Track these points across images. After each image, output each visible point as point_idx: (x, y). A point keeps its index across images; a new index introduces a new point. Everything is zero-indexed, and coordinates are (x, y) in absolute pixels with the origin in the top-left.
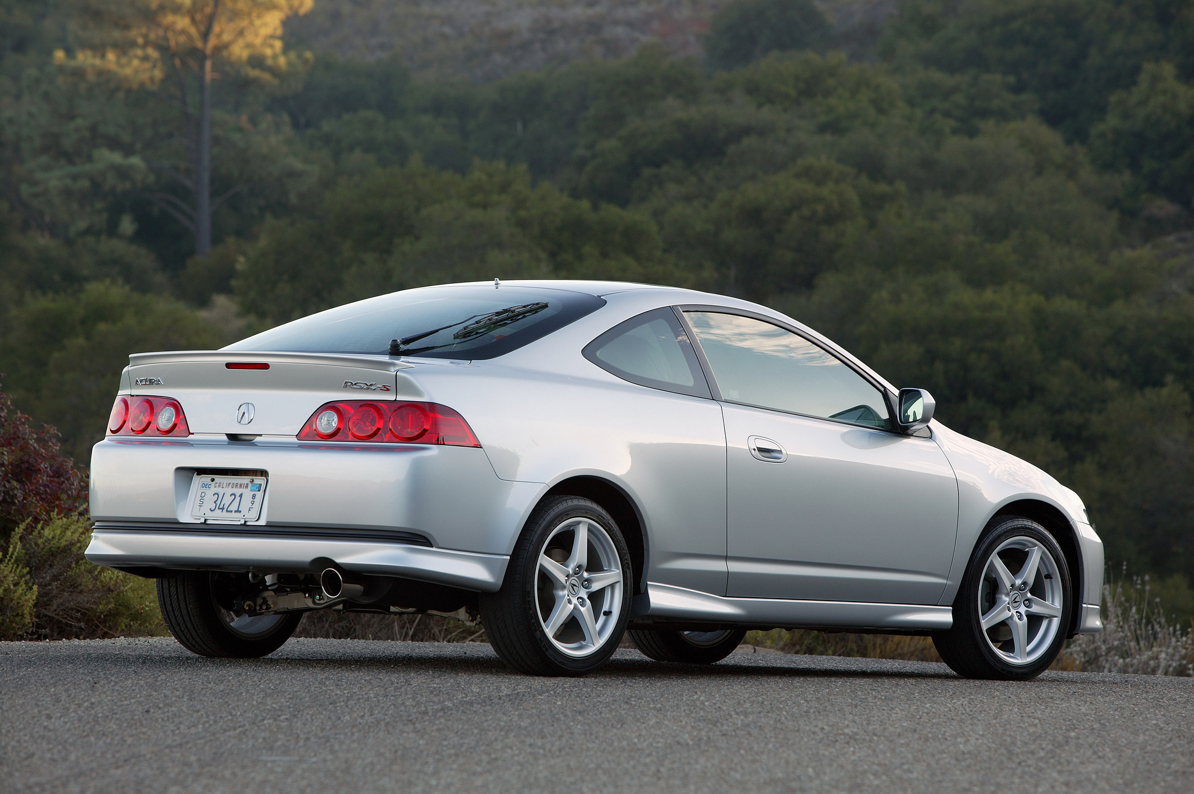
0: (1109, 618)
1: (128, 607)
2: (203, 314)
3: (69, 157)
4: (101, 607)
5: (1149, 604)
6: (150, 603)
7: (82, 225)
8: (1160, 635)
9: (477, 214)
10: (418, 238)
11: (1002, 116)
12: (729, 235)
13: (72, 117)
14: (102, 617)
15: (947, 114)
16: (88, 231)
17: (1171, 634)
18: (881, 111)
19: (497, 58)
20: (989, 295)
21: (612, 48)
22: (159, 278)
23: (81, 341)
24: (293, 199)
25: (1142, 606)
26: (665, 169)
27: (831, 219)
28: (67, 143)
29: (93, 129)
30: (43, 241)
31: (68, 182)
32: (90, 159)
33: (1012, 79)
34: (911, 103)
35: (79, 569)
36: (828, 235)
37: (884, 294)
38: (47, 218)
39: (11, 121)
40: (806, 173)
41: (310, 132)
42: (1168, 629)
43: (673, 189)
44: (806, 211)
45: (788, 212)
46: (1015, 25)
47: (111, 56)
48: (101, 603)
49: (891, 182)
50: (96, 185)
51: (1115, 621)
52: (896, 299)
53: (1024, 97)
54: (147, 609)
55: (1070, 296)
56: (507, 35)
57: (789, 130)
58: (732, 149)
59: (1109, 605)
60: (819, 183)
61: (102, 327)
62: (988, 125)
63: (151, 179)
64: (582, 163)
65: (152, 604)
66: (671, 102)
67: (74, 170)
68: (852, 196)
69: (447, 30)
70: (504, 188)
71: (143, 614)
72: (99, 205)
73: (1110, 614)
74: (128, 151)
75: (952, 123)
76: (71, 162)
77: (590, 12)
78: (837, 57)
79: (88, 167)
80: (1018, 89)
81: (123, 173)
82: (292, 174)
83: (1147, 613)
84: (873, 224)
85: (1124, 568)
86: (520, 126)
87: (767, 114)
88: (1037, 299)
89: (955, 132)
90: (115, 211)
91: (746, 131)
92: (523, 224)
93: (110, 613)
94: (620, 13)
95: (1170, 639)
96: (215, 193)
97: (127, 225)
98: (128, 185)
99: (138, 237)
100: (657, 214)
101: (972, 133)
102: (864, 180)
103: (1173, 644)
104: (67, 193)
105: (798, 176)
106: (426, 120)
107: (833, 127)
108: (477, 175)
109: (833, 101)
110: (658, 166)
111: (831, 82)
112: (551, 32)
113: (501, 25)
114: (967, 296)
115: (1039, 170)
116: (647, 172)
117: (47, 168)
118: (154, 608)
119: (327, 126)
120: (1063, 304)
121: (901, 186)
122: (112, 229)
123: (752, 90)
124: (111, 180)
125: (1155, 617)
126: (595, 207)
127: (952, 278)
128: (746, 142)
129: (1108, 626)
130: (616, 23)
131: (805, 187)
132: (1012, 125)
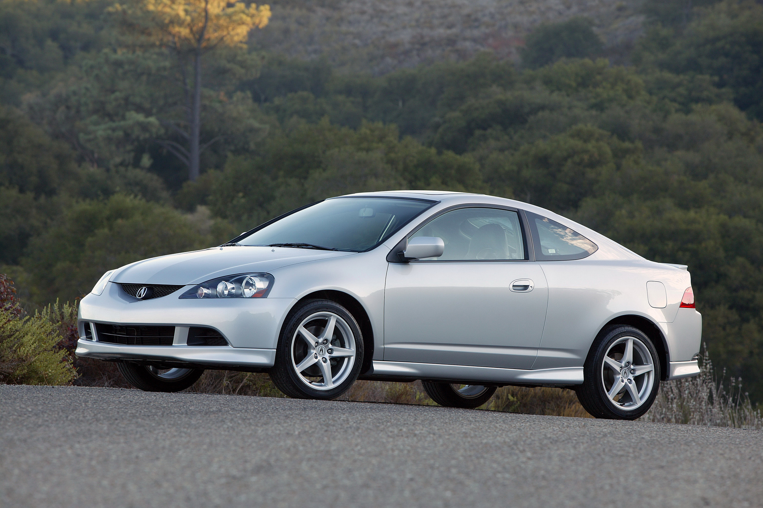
0: (714, 405)
1: (36, 373)
2: (189, 217)
3: (110, 117)
4: (18, 372)
5: (741, 396)
6: (52, 371)
7: (118, 160)
8: (749, 417)
9: (362, 155)
10: (324, 170)
11: (709, 101)
12: (526, 173)
13: (113, 92)
14: (19, 379)
15: (674, 100)
16: (122, 164)
17: (755, 416)
18: (631, 97)
19: (389, 60)
20: (692, 214)
21: (462, 55)
22: (165, 194)
23: (106, 231)
24: (252, 146)
25: (736, 397)
26: (489, 131)
27: (592, 164)
28: (109, 108)
29: (126, 99)
30: (93, 170)
31: (109, 132)
32: (124, 118)
33: (716, 79)
34: (651, 93)
35: (3, 346)
36: (591, 174)
37: (624, 212)
38: (96, 155)
39: (75, 93)
40: (578, 135)
41: (267, 104)
42: (754, 413)
43: (492, 143)
44: (577, 159)
45: (565, 159)
46: (719, 44)
47: (139, 53)
48: (18, 370)
49: (632, 141)
50: (127, 135)
51: (718, 406)
52: (631, 215)
53: (724, 90)
54: (50, 374)
55: (745, 217)
56: (395, 46)
57: (570, 108)
58: (532, 118)
59: (714, 396)
60: (586, 141)
61: (119, 221)
62: (697, 107)
63: (162, 131)
64: (437, 126)
65: (53, 371)
66: (495, 88)
67: (114, 125)
68: (608, 150)
69: (357, 41)
70: (381, 139)
71: (47, 378)
72: (129, 147)
73: (715, 402)
74: (148, 113)
75: (676, 105)
76: (112, 120)
77: (449, 32)
78: (602, 62)
79: (122, 123)
80: (720, 85)
81: (144, 127)
82: (252, 130)
83: (740, 402)
84: (619, 167)
85: (725, 371)
86: (400, 104)
87: (556, 97)
88: (723, 217)
89: (677, 111)
90: (139, 152)
91: (542, 108)
92: (392, 162)
93: (25, 377)
94: (468, 33)
95: (755, 419)
96: (202, 142)
97: (146, 161)
98: (147, 135)
99: (152, 169)
100: (481, 160)
101: (688, 111)
102: (615, 139)
103: (756, 422)
104: (109, 139)
105: (572, 136)
106: (341, 98)
107: (599, 106)
108: (364, 130)
109: (599, 90)
110: (485, 129)
111: (599, 78)
112: (424, 44)
113: (392, 39)
114: (678, 215)
115: (730, 136)
116: (478, 132)
117: (96, 124)
118: (55, 374)
119: (277, 101)
120: (739, 221)
121: (639, 144)
122: (136, 163)
123: (548, 82)
124: (137, 132)
125: (745, 404)
126: (440, 153)
127: (669, 203)
128: (540, 114)
129: (713, 410)
130: (465, 39)
131: (578, 143)
132: (714, 107)
